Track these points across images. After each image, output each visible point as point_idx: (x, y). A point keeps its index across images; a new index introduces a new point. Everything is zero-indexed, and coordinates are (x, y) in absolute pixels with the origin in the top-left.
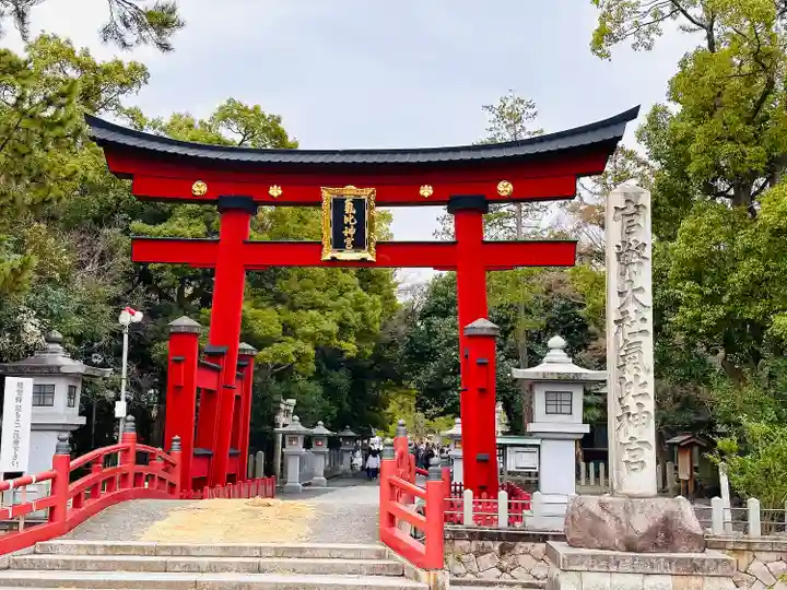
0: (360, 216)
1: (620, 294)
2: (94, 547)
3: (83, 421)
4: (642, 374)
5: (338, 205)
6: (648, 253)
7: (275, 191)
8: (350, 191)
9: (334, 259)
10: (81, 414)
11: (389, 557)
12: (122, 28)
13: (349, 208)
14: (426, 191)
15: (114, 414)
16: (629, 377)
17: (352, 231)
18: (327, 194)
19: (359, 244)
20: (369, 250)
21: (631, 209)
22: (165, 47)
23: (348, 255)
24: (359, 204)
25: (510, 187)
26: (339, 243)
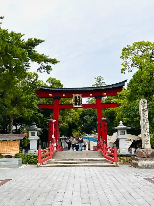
0: (79, 99)
1: (143, 116)
2: (58, 160)
3: (39, 138)
4: (147, 129)
5: (76, 97)
6: (147, 110)
7: (64, 95)
8: (78, 95)
9: (75, 107)
10: (39, 137)
11: (107, 160)
12: (40, 69)
13: (77, 98)
14: (91, 95)
15: (52, 137)
16: (145, 130)
17: (78, 102)
18: (74, 96)
19: (79, 104)
20: (81, 105)
21: (144, 103)
22: (49, 73)
23: (77, 106)
24: (79, 97)
25: (106, 94)
26: (76, 105)
